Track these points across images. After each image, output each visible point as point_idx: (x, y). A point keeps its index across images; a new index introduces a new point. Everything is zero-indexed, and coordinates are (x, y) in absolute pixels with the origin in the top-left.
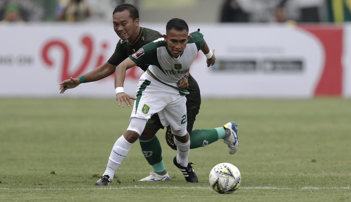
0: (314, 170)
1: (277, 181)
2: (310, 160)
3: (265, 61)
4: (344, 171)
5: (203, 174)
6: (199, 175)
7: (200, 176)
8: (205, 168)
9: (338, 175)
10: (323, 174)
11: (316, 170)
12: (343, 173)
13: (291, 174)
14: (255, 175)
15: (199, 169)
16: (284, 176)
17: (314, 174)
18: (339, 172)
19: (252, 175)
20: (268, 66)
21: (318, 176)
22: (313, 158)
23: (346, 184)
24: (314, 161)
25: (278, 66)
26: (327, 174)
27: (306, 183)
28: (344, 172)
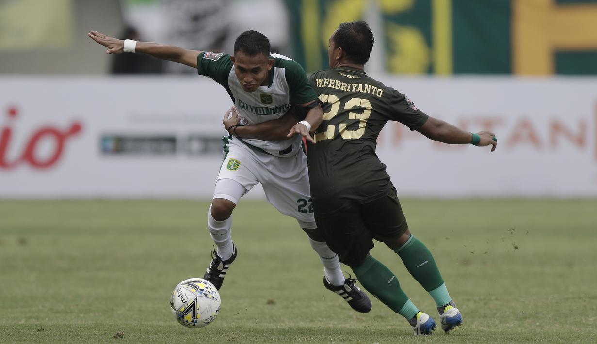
0: (271, 317)
1: (211, 336)
2: (265, 301)
3: (191, 138)
4: (320, 319)
5: (88, 325)
6: (81, 326)
7: (84, 328)
8: (92, 315)
9: (311, 325)
10: (286, 325)
11: (275, 318)
12: (319, 323)
13: (234, 323)
14: (174, 326)
15: (82, 315)
16: (223, 328)
17: (272, 325)
18: (312, 321)
19: (169, 327)
20: (196, 146)
21: (279, 327)
22: (270, 298)
23: (324, 340)
24: (271, 302)
25: (212, 146)
26: (292, 324)
27: (259, 339)
28: (320, 321)
